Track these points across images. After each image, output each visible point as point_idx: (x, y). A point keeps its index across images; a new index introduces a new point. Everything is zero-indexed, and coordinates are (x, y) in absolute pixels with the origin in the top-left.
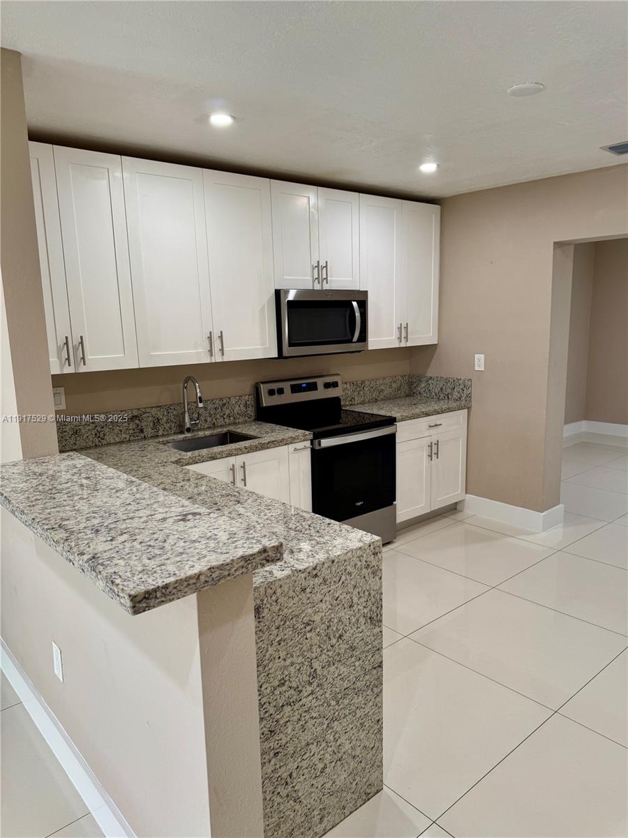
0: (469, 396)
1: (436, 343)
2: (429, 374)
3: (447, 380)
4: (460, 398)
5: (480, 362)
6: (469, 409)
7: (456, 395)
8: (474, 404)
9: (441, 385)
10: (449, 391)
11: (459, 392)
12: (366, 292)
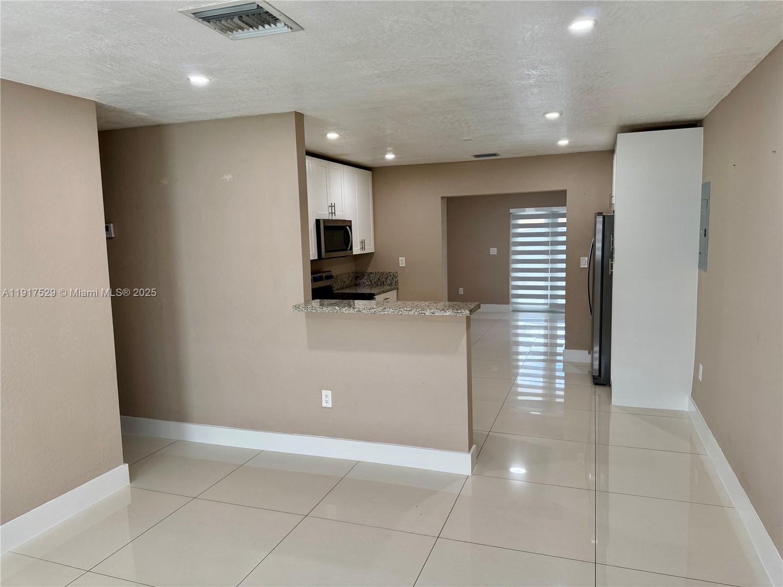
0: (397, 282)
1: (374, 251)
2: (369, 271)
3: (382, 274)
4: (391, 284)
5: (402, 262)
6: (397, 289)
7: (388, 282)
8: (400, 286)
9: (378, 277)
10: (384, 280)
11: (390, 280)
12: (351, 221)
